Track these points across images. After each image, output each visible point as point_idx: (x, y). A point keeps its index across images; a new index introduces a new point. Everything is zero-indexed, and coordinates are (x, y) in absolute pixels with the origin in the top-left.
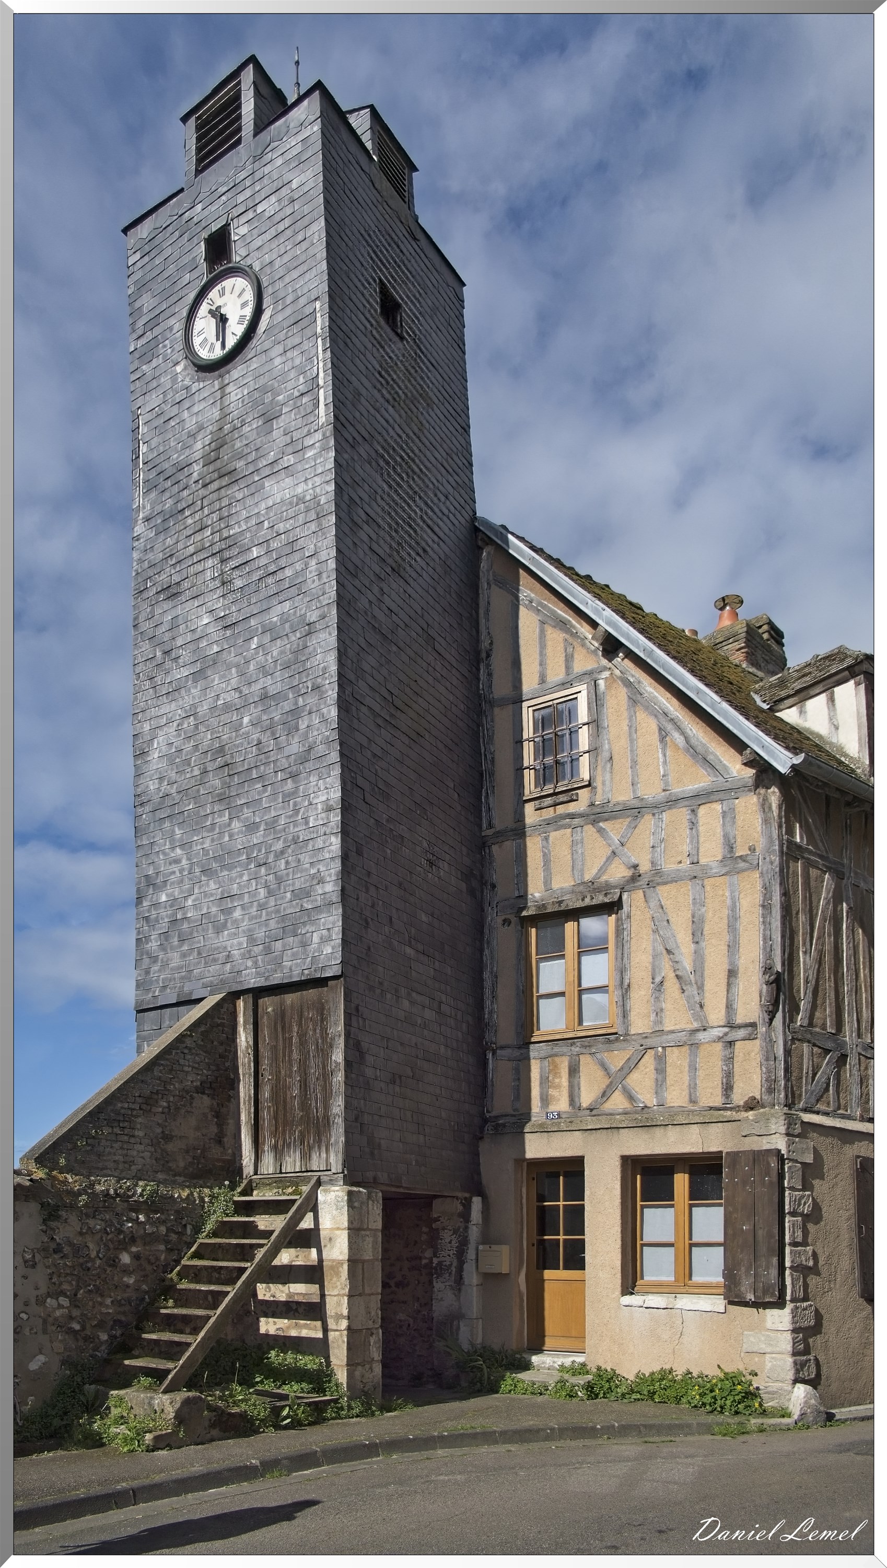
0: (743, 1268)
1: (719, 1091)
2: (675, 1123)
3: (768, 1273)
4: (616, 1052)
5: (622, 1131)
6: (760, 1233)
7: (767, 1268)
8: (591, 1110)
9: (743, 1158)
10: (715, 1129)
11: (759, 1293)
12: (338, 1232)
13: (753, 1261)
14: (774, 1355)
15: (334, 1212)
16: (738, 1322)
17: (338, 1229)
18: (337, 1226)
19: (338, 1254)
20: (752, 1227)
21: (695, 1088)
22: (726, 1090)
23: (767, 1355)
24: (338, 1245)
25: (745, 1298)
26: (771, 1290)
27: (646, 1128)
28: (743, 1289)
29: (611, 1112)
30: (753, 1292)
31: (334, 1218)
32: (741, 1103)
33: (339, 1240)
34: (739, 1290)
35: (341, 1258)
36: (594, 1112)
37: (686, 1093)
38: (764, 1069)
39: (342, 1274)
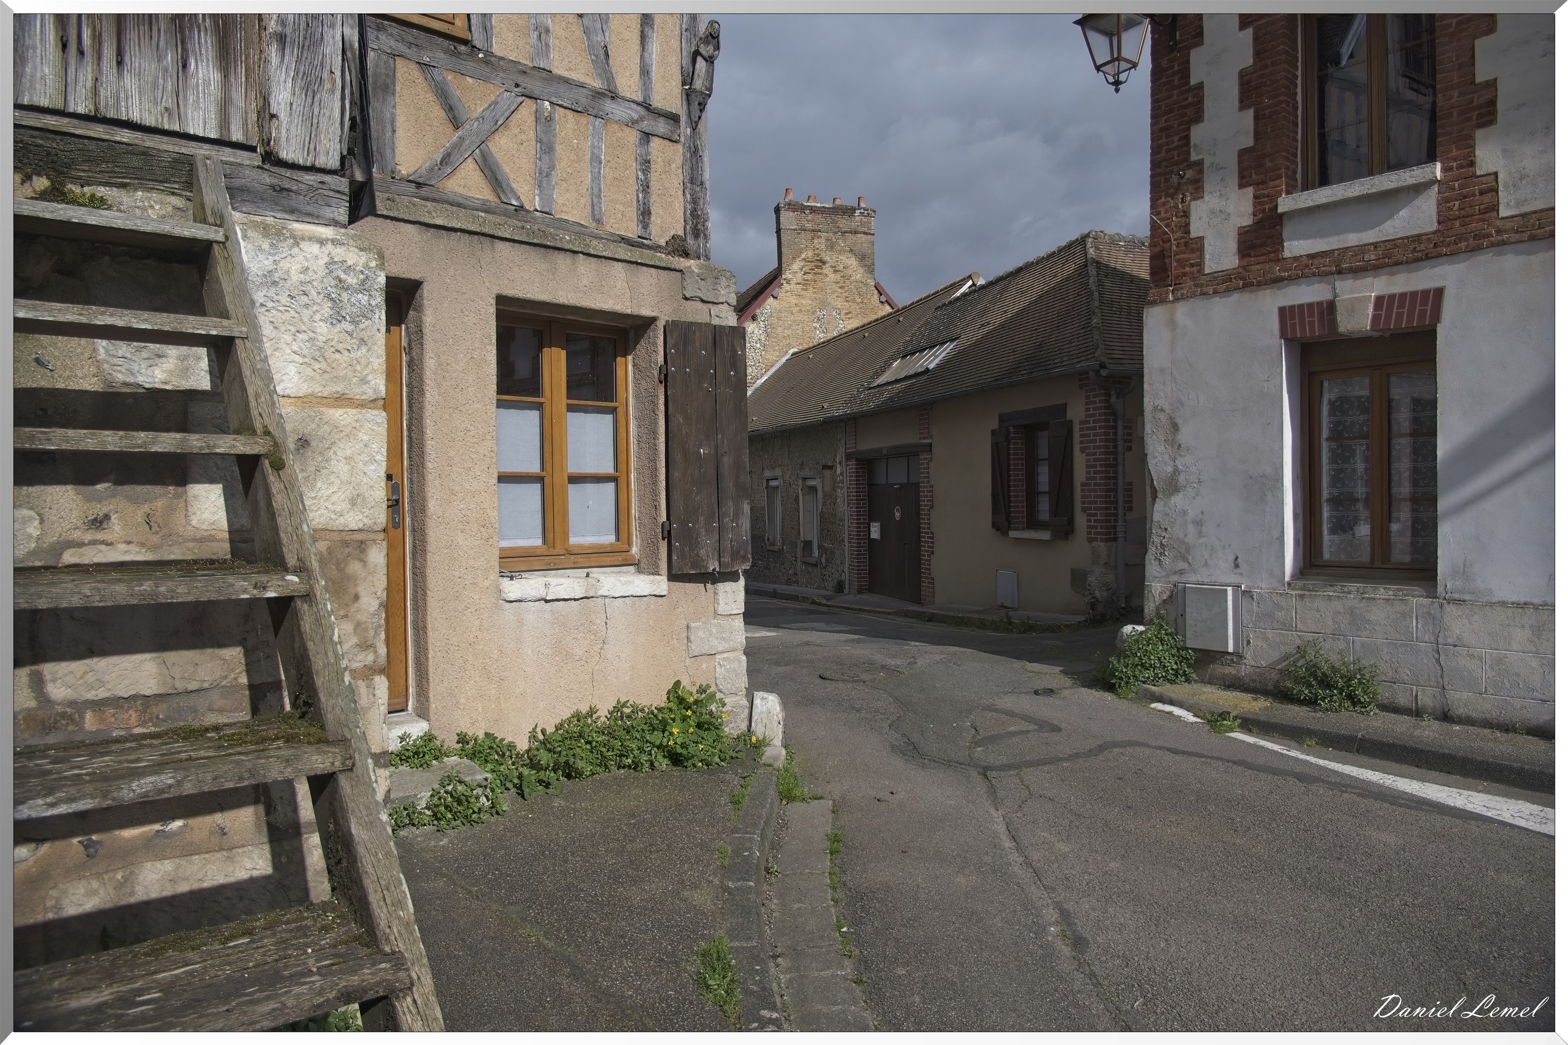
0: (701, 518)
1: (633, 213)
2: (592, 252)
3: (737, 525)
4: (470, 80)
5: (500, 245)
6: (726, 460)
7: (736, 517)
8: (419, 185)
9: (697, 334)
10: (648, 277)
11: (726, 559)
12: (342, 416)
13: (716, 505)
14: (725, 655)
15: (323, 328)
16: (680, 609)
17: (341, 400)
18: (339, 388)
19: (344, 506)
20: (713, 451)
21: (599, 197)
22: (643, 213)
23: (718, 656)
24: (342, 468)
25: (707, 568)
26: (742, 553)
27: (542, 250)
28: (703, 552)
29: (460, 200)
30: (716, 557)
31: (319, 355)
32: (663, 242)
33: (345, 449)
34: (698, 554)
35: (353, 520)
36: (424, 191)
37: (585, 201)
38: (688, 196)
39: (362, 589)
